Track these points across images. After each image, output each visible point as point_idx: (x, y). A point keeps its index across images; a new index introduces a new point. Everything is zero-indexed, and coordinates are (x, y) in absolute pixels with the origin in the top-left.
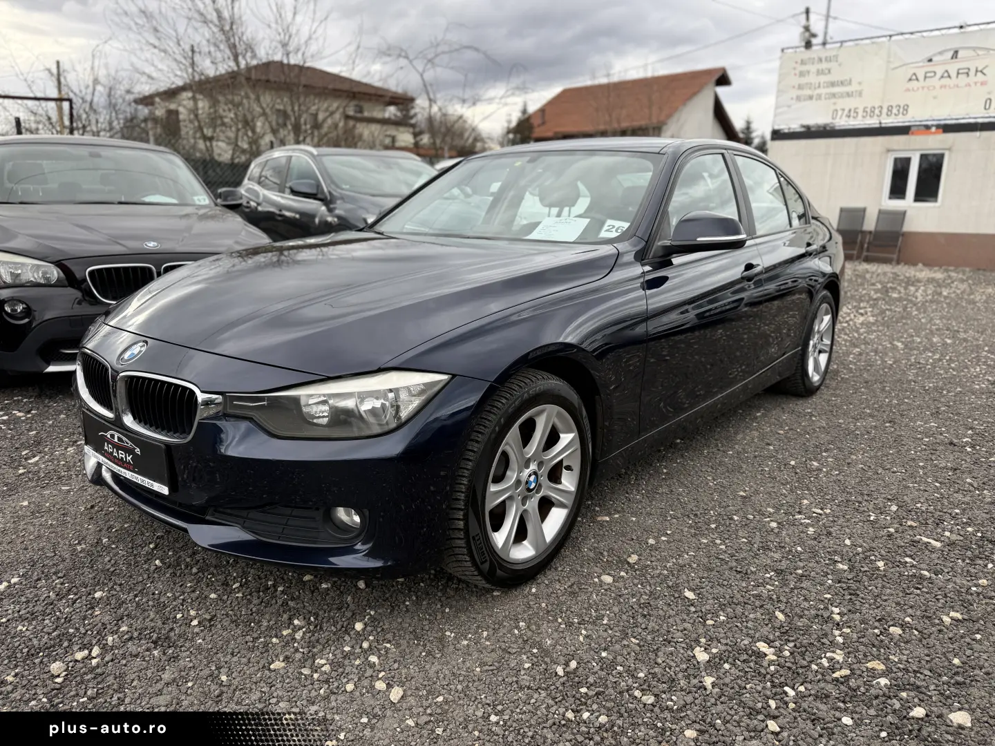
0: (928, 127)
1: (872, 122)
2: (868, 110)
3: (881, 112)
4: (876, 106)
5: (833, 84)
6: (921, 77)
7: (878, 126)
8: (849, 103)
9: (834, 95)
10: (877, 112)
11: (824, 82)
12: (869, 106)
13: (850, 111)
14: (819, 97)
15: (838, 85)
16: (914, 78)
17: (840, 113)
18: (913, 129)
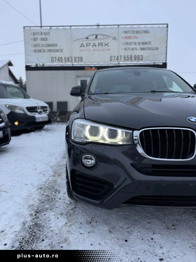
0: (91, 67)
1: (69, 64)
2: (66, 58)
3: (72, 59)
4: (70, 57)
5: (49, 45)
6: (85, 45)
7: (72, 66)
8: (58, 55)
9: (50, 51)
10: (70, 59)
11: (45, 44)
12: (67, 57)
13: (59, 58)
14: (44, 51)
15: (51, 46)
16: (82, 45)
17: (54, 59)
18: (86, 68)
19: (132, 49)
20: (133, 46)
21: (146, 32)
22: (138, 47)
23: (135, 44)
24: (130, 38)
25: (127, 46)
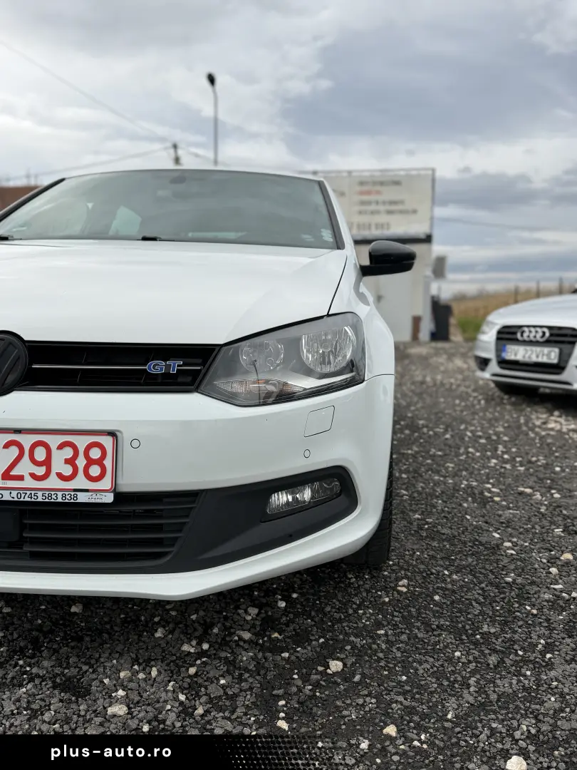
19: (373, 213)
20: (373, 207)
21: (397, 183)
22: (381, 208)
23: (377, 203)
24: (369, 193)
25: (363, 208)
